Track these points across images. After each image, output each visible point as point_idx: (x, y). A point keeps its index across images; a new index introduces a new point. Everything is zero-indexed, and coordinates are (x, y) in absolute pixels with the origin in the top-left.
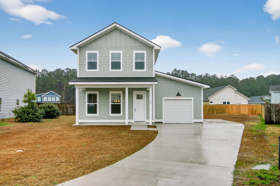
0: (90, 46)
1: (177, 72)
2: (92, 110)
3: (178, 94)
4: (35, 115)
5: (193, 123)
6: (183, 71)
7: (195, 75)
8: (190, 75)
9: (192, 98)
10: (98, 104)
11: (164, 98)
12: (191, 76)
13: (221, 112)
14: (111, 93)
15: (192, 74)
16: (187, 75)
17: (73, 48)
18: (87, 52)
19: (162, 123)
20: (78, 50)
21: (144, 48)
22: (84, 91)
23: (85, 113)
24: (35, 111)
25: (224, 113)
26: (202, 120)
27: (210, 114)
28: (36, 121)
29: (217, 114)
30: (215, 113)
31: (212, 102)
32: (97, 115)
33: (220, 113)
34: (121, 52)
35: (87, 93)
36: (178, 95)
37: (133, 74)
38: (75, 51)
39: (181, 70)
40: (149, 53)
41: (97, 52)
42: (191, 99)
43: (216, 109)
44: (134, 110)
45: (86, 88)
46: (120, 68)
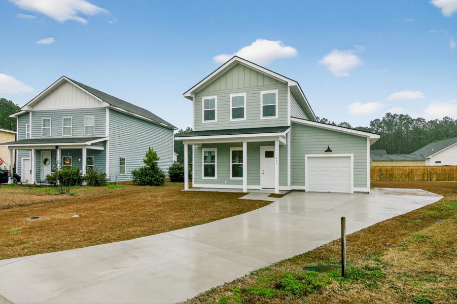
0: (207, 90)
1: (392, 117)
2: (209, 171)
3: (329, 148)
4: (154, 177)
5: (353, 193)
6: (402, 115)
7: (424, 120)
8: (415, 121)
9: (352, 155)
10: (216, 164)
11: (306, 156)
12: (416, 123)
13: (445, 178)
14: (232, 149)
15: (419, 120)
16: (408, 121)
17: (186, 95)
18: (204, 98)
19: (303, 191)
20: (193, 96)
21: (276, 85)
22: (201, 148)
23: (201, 176)
24: (155, 173)
25: (453, 180)
26: (368, 189)
27: (424, 180)
28: (154, 185)
29: (438, 180)
30: (434, 179)
31: (440, 162)
32: (216, 178)
33: (444, 180)
34: (245, 94)
35: (203, 150)
36: (329, 150)
37: (260, 123)
38: (190, 98)
39: (399, 114)
40: (282, 92)
41: (215, 97)
42: (350, 157)
43: (435, 173)
44: (261, 172)
45: (202, 144)
46: (243, 117)
